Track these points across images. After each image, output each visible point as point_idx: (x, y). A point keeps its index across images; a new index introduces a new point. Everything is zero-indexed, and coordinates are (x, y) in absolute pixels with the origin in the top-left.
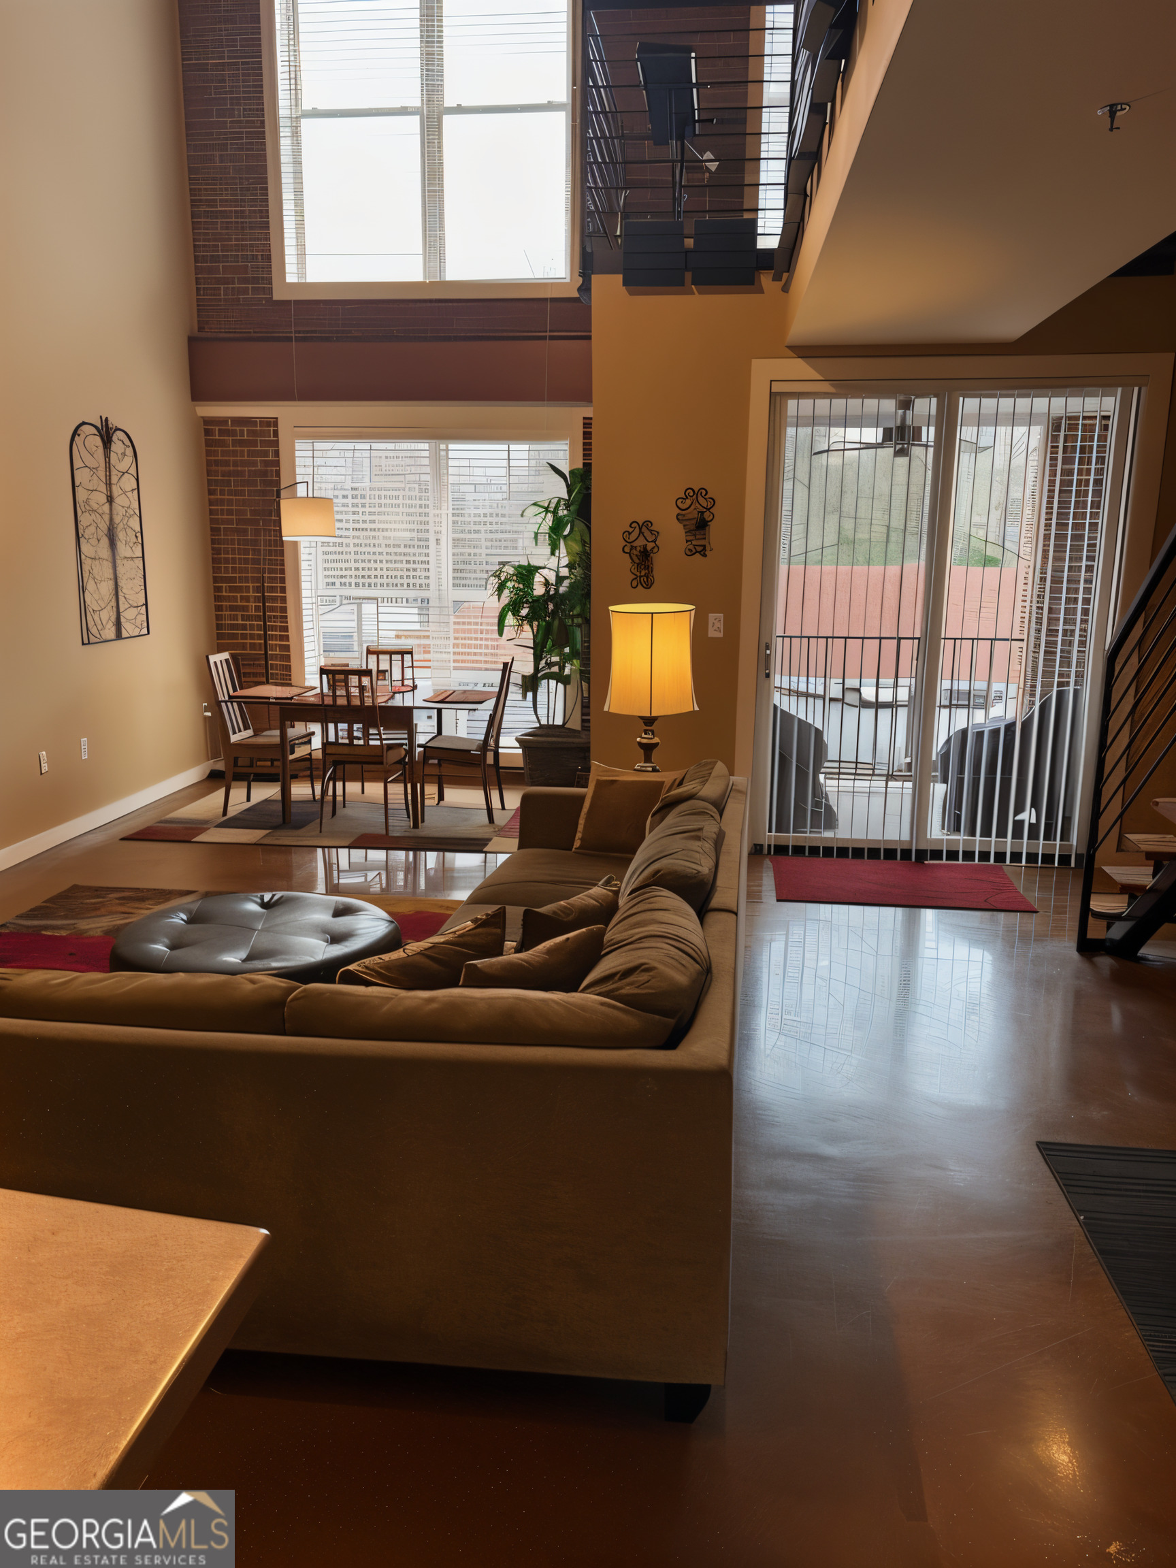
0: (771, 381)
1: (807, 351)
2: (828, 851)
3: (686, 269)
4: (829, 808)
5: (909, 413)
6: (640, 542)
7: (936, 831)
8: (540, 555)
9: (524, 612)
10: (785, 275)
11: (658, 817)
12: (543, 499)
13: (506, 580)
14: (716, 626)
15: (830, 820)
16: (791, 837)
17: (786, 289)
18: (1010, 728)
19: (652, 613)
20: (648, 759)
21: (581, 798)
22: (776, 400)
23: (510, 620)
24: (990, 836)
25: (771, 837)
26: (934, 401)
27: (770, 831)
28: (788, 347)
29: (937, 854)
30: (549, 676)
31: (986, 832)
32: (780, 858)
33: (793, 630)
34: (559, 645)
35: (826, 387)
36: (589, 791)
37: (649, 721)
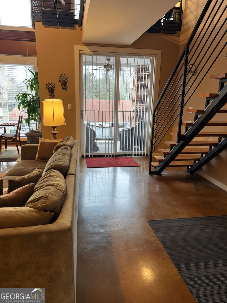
0: (79, 51)
1: (86, 44)
2: (97, 156)
3: (58, 22)
4: (97, 147)
5: (109, 62)
6: (51, 86)
7: (119, 151)
8: (29, 91)
9: (25, 104)
10: (81, 26)
11: (56, 150)
12: (28, 79)
13: (20, 97)
14: (70, 106)
15: (98, 149)
16: (90, 154)
17: (81, 29)
18: (132, 129)
19: (53, 101)
20: (54, 136)
21: (37, 147)
22: (81, 55)
23: (22, 106)
24: (129, 151)
25: (85, 154)
26: (115, 58)
27: (85, 152)
28: (83, 43)
29: (119, 155)
30: (32, 119)
31: (129, 150)
32: (88, 158)
33: (87, 109)
34: (34, 112)
35: (91, 53)
36: (39, 145)
37: (54, 127)
